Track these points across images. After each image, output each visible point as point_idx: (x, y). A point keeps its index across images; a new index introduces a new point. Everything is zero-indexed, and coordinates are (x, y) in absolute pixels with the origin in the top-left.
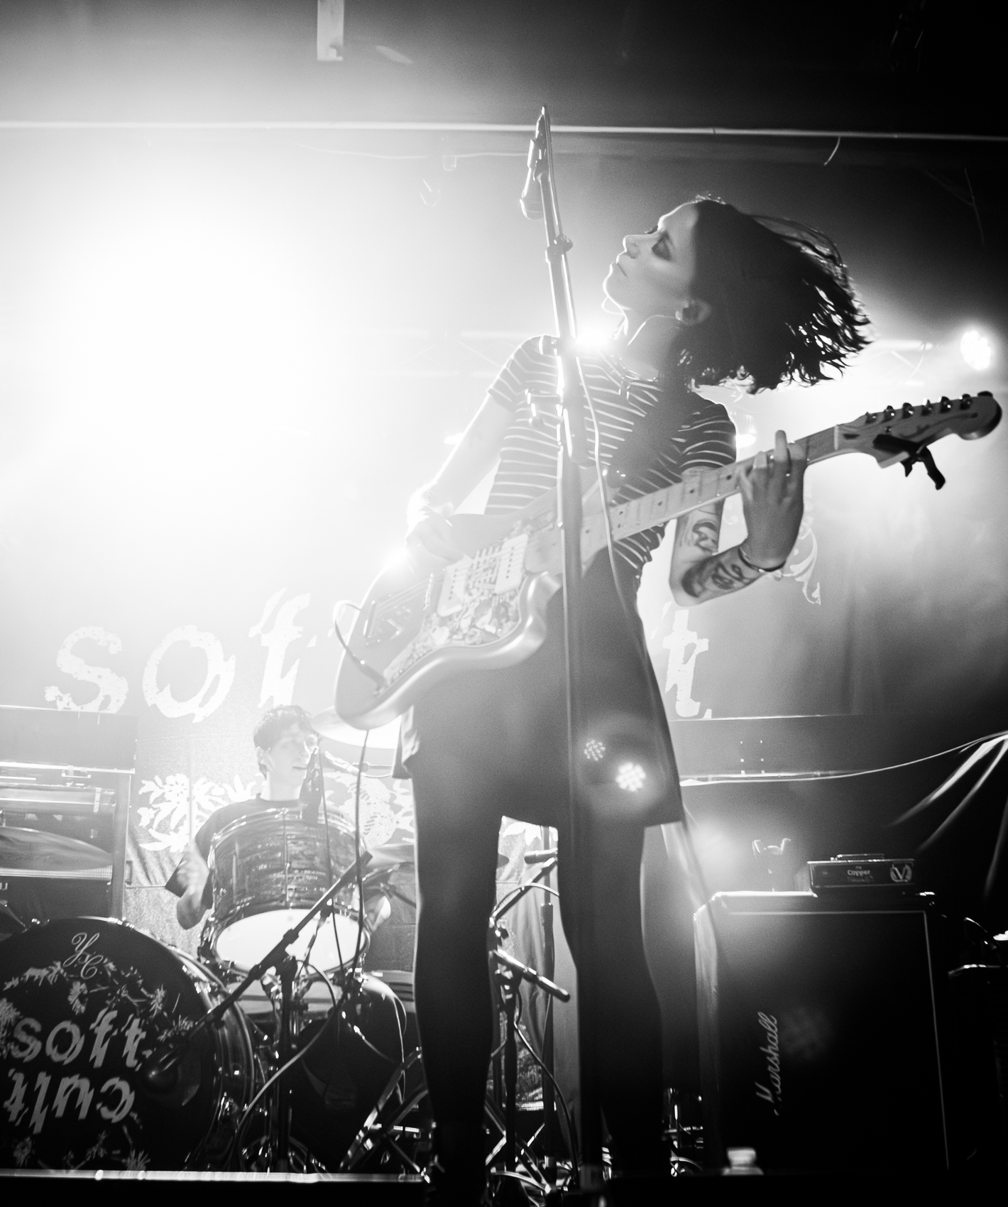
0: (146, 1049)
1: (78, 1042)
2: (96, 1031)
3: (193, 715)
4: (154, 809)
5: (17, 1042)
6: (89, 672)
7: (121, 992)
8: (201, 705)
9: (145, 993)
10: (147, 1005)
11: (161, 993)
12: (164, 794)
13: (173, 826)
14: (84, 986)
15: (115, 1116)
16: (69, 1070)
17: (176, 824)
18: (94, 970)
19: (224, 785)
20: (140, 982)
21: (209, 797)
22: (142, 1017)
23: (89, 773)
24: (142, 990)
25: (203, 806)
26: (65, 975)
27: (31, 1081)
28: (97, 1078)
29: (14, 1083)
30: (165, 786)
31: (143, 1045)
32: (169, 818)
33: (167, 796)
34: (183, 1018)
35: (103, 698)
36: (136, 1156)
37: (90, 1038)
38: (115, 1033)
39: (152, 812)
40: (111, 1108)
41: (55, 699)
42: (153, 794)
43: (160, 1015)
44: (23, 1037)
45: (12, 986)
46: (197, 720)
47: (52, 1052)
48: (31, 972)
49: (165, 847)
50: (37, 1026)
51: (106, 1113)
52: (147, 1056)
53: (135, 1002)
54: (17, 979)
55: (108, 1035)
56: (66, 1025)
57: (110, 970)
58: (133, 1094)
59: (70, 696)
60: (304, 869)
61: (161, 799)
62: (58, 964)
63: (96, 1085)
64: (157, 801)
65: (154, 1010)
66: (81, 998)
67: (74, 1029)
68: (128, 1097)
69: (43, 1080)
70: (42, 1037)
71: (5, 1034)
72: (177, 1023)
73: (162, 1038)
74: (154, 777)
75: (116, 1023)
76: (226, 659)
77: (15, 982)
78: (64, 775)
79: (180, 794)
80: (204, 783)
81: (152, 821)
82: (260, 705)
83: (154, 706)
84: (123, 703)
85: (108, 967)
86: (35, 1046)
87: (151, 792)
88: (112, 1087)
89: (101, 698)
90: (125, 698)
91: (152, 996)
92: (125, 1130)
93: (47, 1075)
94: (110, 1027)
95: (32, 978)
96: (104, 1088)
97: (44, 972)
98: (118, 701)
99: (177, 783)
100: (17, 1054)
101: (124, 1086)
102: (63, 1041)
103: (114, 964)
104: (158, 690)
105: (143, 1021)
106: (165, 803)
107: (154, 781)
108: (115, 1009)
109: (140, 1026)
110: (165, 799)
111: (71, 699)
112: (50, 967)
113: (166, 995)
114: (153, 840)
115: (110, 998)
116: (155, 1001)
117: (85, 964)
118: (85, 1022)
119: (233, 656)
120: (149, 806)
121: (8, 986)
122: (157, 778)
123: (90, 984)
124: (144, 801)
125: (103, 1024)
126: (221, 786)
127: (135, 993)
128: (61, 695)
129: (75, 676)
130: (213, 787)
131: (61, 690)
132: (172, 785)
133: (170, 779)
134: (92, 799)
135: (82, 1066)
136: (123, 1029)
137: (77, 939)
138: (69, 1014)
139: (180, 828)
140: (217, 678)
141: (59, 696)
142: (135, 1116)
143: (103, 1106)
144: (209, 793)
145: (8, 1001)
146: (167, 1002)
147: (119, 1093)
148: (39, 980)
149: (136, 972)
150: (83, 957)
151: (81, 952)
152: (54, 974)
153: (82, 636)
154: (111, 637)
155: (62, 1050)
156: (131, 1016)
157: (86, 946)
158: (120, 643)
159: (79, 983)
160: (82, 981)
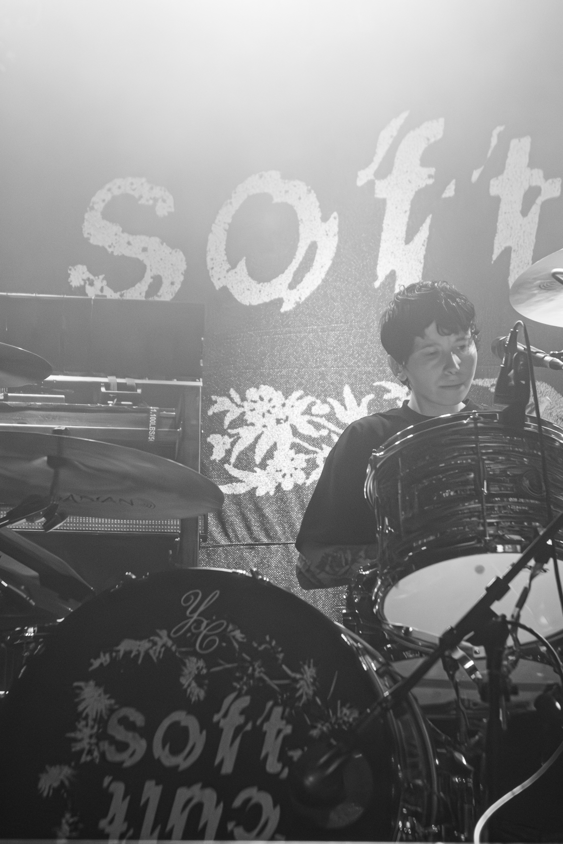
0: (294, 748)
1: (197, 739)
2: (222, 724)
3: (279, 302)
4: (230, 436)
5: (112, 741)
6: (129, 243)
7: (254, 670)
8: (292, 286)
9: (289, 672)
10: (291, 688)
11: (310, 672)
12: (243, 414)
13: (258, 460)
14: (201, 663)
15: (253, 840)
16: (187, 778)
17: (262, 456)
18: (214, 641)
19: (330, 400)
20: (281, 656)
21: (307, 417)
22: (285, 704)
23: (138, 386)
24: (284, 667)
25: (300, 431)
26: (174, 648)
27: (134, 793)
28: (226, 789)
29: (111, 796)
30: (245, 404)
31: (288, 743)
32: (252, 448)
33: (249, 417)
34: (343, 705)
35: (151, 280)
37: (214, 735)
38: (249, 727)
39: (228, 440)
40: (248, 829)
41: (82, 283)
42: (228, 415)
43: (311, 703)
44: (120, 734)
45: (101, 664)
46: (286, 307)
47: (161, 753)
48: (125, 646)
49: (248, 489)
50: (138, 719)
51: (240, 835)
52: (295, 759)
53: (273, 684)
54: (107, 655)
55: (238, 729)
56: (180, 716)
57: (236, 640)
58: (278, 809)
59: (103, 279)
60: (508, 496)
61: (240, 421)
62: (164, 633)
63: (225, 795)
64: (234, 424)
65: (301, 696)
66: (199, 679)
67: (191, 722)
68: (271, 814)
69: (152, 792)
70: (147, 733)
71: (95, 730)
72: (335, 713)
73: (315, 733)
74: (229, 390)
75: (249, 713)
76: (325, 219)
77: (104, 659)
78: (103, 390)
79: (267, 415)
80: (301, 398)
81: (229, 452)
82: (377, 284)
83: (225, 289)
84: (179, 286)
85: (234, 637)
86: (139, 746)
87: (225, 413)
88: (248, 800)
89: (147, 280)
90: (182, 278)
91: (298, 676)
93: (157, 784)
94: (241, 720)
95: (127, 653)
96: (238, 802)
97: (145, 645)
98: (172, 283)
99: (261, 399)
100: (113, 756)
101: (265, 799)
102: (177, 739)
103: (242, 632)
104: (229, 266)
105: (288, 710)
106: (245, 427)
107: (229, 396)
108: (247, 694)
109: (282, 718)
110: (246, 421)
111: (105, 283)
112: (152, 638)
113: (317, 673)
114: (232, 479)
115: (239, 679)
116: (302, 682)
117: (200, 633)
118: (205, 713)
119: (335, 214)
120: (223, 433)
121: (96, 664)
122: (233, 392)
123: (210, 660)
124: (216, 424)
125: (231, 715)
126: (324, 402)
127: (275, 672)
128: (92, 277)
129: (110, 250)
130: (313, 404)
131: (89, 270)
132: (255, 402)
133: (252, 393)
134: (146, 423)
135: (204, 772)
136: (259, 722)
137: (187, 600)
138: (182, 702)
139: (269, 462)
140: (313, 248)
141: (88, 279)
142: (281, 838)
143: (237, 825)
144: (308, 411)
145: (98, 685)
146: (321, 683)
147: (258, 808)
148: (137, 656)
149: (274, 643)
150: (198, 623)
151: (195, 616)
152: (158, 648)
153: (117, 192)
154: (158, 192)
155: (175, 751)
156: (270, 704)
157: (202, 608)
158: (170, 200)
159: (194, 659)
160: (199, 656)
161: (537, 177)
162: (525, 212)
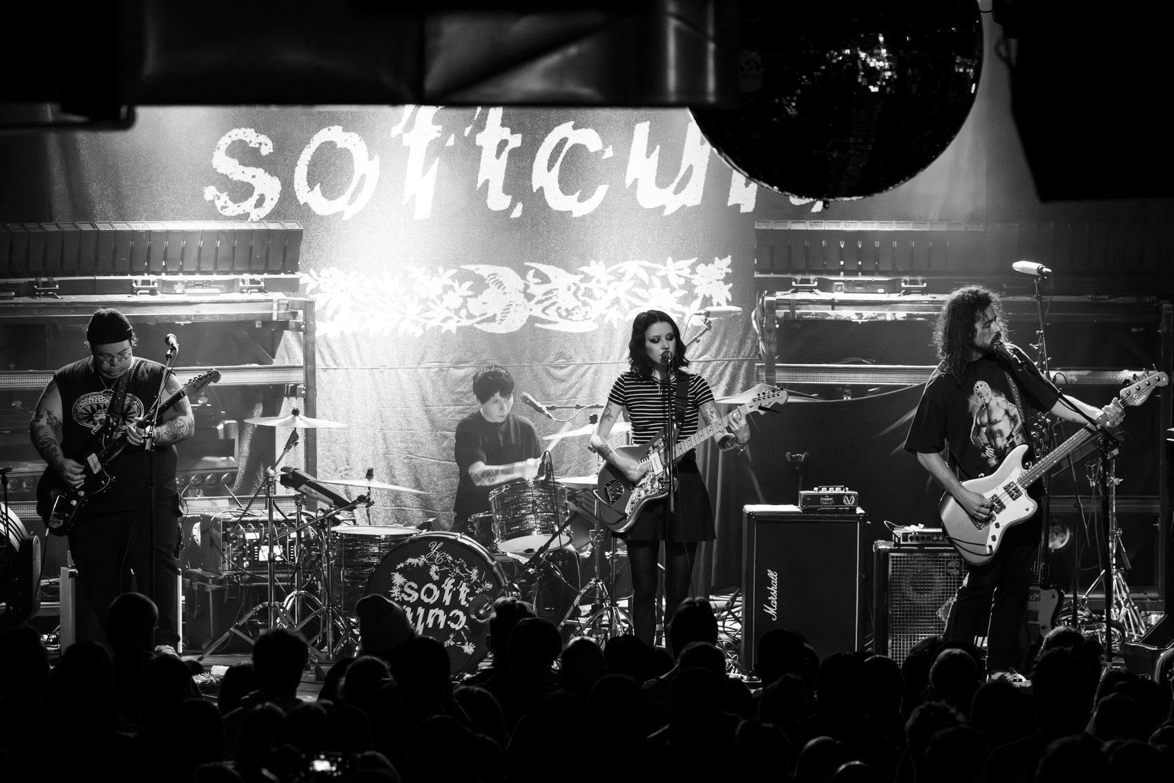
0: (470, 596)
1: (437, 593)
2: (445, 588)
3: (343, 213)
5: (406, 593)
6: (243, 172)
7: (456, 570)
8: (350, 203)
9: (468, 571)
10: (469, 576)
11: (475, 571)
12: (318, 285)
13: (328, 315)
14: (437, 567)
15: (457, 627)
16: (433, 606)
17: (331, 313)
18: (441, 559)
19: (373, 277)
20: (465, 565)
21: (360, 289)
22: (467, 582)
24: (466, 569)
25: (355, 297)
26: (427, 562)
27: (415, 611)
28: (447, 610)
30: (319, 279)
31: (468, 595)
32: (324, 307)
33: (322, 288)
34: (487, 583)
35: (258, 197)
36: (469, 645)
37: (442, 592)
38: (454, 589)
40: (455, 623)
41: (212, 197)
42: (309, 285)
43: (476, 582)
44: (409, 590)
45: (401, 567)
46: (346, 217)
47: (424, 597)
48: (410, 560)
49: (322, 334)
50: (415, 586)
51: (452, 625)
52: (471, 600)
53: (463, 575)
54: (403, 563)
55: (451, 590)
56: (430, 585)
57: (450, 560)
58: (465, 616)
59: (226, 194)
61: (317, 290)
62: (423, 556)
63: (447, 612)
64: (313, 292)
65: (473, 579)
66: (436, 573)
67: (434, 587)
68: (463, 619)
69: (421, 610)
70: (418, 590)
71: (399, 589)
72: (484, 585)
75: (455, 584)
76: (371, 159)
77: (402, 565)
79: (334, 286)
80: (356, 276)
82: (404, 203)
83: (306, 204)
84: (276, 201)
85: (448, 558)
86: (416, 595)
87: (306, 283)
88: (455, 613)
89: (256, 196)
90: (278, 197)
91: (471, 572)
92: (463, 634)
93: (423, 608)
94: (452, 587)
95: (410, 563)
96: (451, 615)
97: (416, 560)
98: (272, 200)
99: (331, 276)
100: (406, 598)
101: (460, 613)
102: (429, 593)
103: (451, 557)
104: (309, 189)
105: (468, 584)
106: (320, 294)
108: (453, 578)
109: (466, 586)
111: (227, 198)
112: (419, 558)
113: (478, 571)
115: (451, 573)
116: (473, 574)
117: (436, 556)
118: (439, 584)
119: (377, 156)
121: (399, 567)
122: (313, 271)
123: (440, 566)
125: (448, 585)
127: (463, 571)
128: (219, 194)
129: (230, 176)
130: (363, 280)
131: (219, 190)
132: (326, 278)
133: (324, 272)
135: (439, 604)
136: (458, 588)
137: (431, 545)
138: (431, 580)
140: (364, 177)
141: (217, 195)
142: (466, 627)
143: (451, 622)
145: (400, 574)
146: (479, 575)
147: (458, 616)
148: (414, 564)
149: (462, 560)
150: (435, 553)
151: (435, 551)
152: (421, 562)
153: (235, 138)
154: (263, 138)
155: (429, 597)
156: (462, 582)
157: (437, 548)
158: (270, 143)
159: (434, 566)
160: (436, 565)
161: (506, 133)
162: (498, 155)
